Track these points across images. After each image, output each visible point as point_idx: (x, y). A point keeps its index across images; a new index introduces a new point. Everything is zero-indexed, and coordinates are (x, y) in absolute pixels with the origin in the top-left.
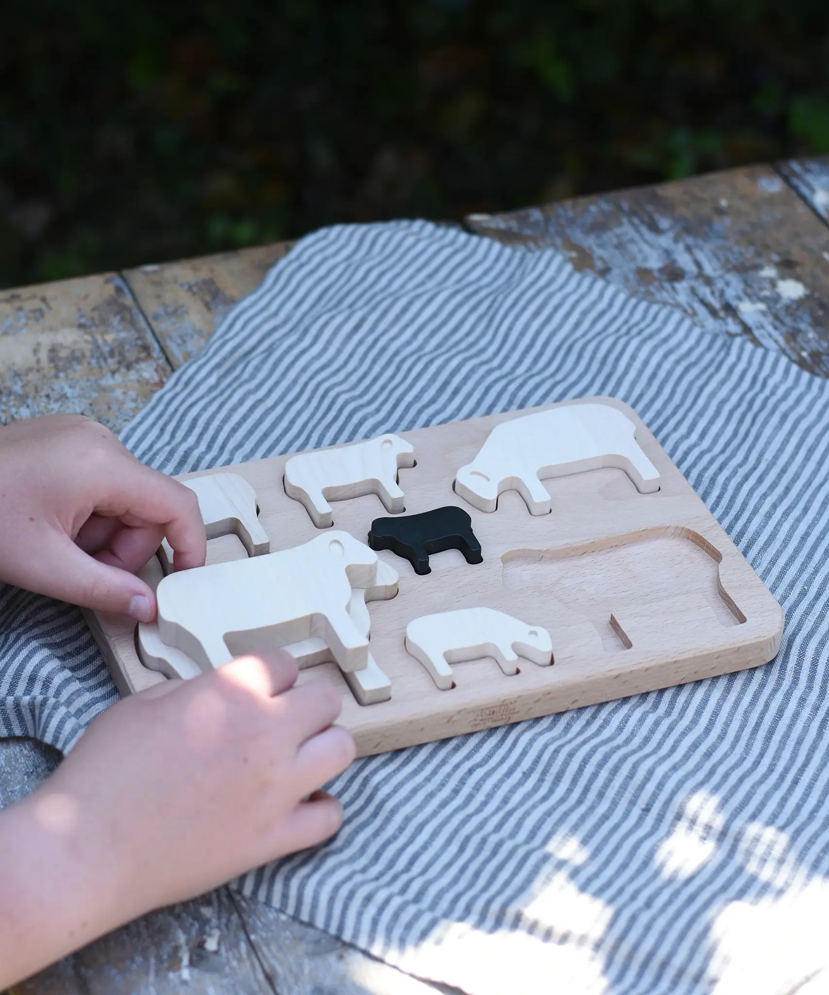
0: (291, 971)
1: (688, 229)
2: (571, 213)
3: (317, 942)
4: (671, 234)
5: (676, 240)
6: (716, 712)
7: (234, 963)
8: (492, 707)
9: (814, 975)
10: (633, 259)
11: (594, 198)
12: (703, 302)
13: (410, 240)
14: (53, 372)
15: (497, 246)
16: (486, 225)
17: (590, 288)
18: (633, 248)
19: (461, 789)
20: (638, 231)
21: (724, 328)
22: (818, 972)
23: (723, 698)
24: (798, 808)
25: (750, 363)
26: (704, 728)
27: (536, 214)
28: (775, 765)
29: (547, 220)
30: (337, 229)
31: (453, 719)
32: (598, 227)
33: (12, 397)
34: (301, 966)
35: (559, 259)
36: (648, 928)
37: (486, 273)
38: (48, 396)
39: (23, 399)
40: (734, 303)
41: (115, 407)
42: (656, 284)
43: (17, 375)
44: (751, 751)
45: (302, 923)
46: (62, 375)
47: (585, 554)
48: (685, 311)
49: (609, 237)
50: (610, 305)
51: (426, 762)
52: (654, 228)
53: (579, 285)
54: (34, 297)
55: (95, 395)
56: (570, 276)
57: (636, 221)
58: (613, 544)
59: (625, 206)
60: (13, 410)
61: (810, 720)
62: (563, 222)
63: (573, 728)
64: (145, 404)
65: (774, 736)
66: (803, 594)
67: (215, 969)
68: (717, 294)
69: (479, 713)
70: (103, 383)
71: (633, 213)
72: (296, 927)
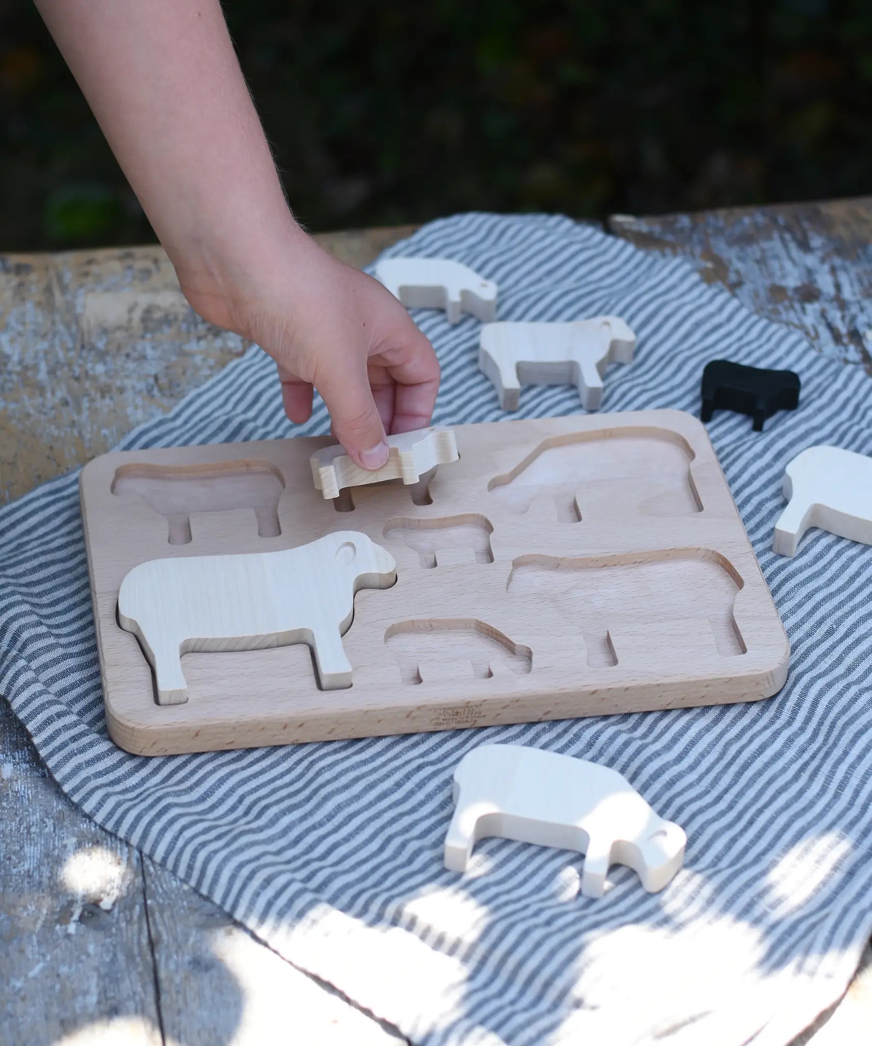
0: (175, 939)
1: (840, 251)
2: (721, 223)
3: (212, 915)
4: (819, 254)
5: (823, 260)
6: (693, 741)
7: (123, 925)
8: (455, 708)
9: (702, 1015)
10: (771, 275)
11: (752, 210)
12: (830, 327)
13: (540, 234)
14: (141, 332)
15: (630, 249)
16: (626, 227)
17: (712, 300)
18: (775, 264)
19: (404, 784)
20: (786, 247)
21: (843, 355)
22: (706, 1013)
23: (708, 729)
24: (746, 850)
25: (856, 392)
26: (676, 755)
27: (684, 221)
28: (736, 802)
29: (694, 228)
30: (469, 217)
31: (414, 714)
32: (746, 240)
33: (93, 353)
34: (187, 936)
35: (687, 267)
36: (538, 945)
37: (610, 274)
38: (128, 356)
39: (102, 356)
40: (862, 330)
41: (189, 373)
42: (787, 303)
43: (105, 331)
44: (717, 786)
45: (201, 895)
46: (148, 336)
47: (605, 568)
48: (807, 333)
49: (754, 251)
50: (729, 319)
51: (379, 754)
52: (805, 246)
53: (701, 295)
54: (146, 257)
55: (174, 358)
56: (696, 285)
57: (788, 236)
58: (636, 560)
59: (781, 221)
60: (89, 365)
61: (792, 761)
62: (710, 231)
63: (541, 739)
64: (219, 371)
65: (746, 772)
66: (830, 632)
67: (102, 928)
68: (847, 319)
69: (442, 712)
70: (187, 347)
71: (788, 228)
72: (195, 898)
